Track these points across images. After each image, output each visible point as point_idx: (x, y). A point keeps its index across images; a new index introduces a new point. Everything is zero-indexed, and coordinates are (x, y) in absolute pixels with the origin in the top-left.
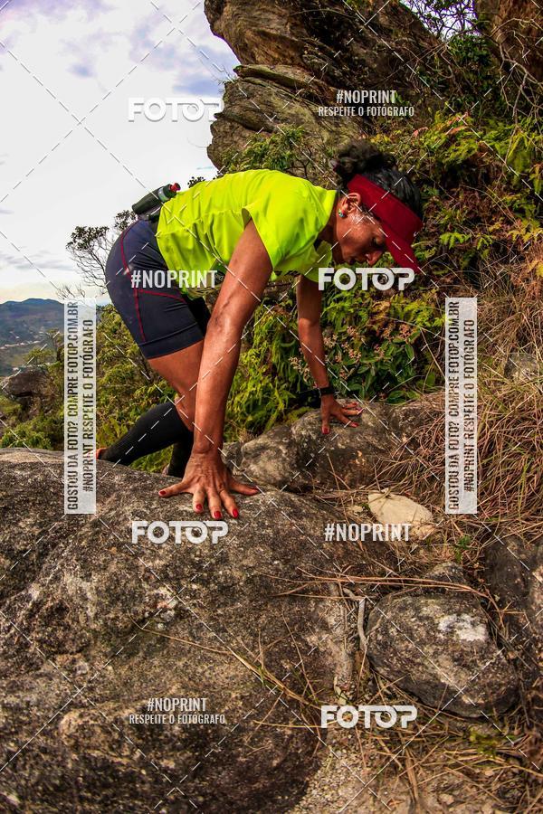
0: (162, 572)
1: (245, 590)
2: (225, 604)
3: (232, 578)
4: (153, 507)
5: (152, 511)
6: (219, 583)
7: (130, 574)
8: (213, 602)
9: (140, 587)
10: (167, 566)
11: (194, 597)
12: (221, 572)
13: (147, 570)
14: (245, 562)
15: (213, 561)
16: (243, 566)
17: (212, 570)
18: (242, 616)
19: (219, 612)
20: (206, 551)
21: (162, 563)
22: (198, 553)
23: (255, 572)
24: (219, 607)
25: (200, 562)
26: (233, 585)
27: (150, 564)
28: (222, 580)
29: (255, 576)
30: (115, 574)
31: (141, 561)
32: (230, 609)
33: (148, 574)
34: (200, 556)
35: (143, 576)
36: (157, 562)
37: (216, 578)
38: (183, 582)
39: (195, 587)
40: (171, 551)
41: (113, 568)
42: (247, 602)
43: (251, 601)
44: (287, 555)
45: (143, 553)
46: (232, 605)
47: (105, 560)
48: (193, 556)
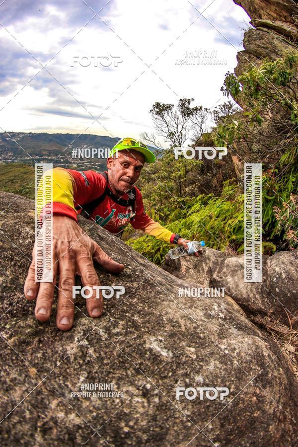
0: (69, 433)
4: (116, 330)
5: (111, 335)
7: (31, 413)
9: (32, 436)
10: (79, 427)
13: (54, 420)
15: (145, 437)
20: (144, 423)
21: (78, 421)
22: (131, 423)
25: (128, 435)
27: (61, 415)
30: (14, 404)
31: (54, 404)
33: (51, 423)
34: (132, 427)
35: (45, 424)
36: (72, 416)
40: (98, 409)
41: (16, 394)
45: (63, 395)
47: (15, 379)
48: (123, 424)
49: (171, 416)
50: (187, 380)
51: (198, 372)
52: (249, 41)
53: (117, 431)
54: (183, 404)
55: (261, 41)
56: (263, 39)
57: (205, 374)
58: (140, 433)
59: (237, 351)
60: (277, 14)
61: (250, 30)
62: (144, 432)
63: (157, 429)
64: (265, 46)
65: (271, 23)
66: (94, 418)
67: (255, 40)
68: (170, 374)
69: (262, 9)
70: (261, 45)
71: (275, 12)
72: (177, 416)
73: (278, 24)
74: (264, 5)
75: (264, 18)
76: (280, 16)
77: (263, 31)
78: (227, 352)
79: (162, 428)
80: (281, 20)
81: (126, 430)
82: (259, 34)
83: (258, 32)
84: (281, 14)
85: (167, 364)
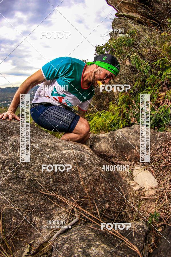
1: (26, 183)
2: (14, 183)
3: (24, 175)
6: (18, 174)
8: (10, 180)
10: (6, 159)
11: (6, 174)
12: (22, 171)
14: (35, 173)
15: (23, 166)
16: (33, 174)
17: (20, 169)
18: (15, 191)
19: (10, 184)
23: (36, 179)
24: (11, 183)
26: (23, 178)
28: (20, 174)
29: (35, 180)
32: (15, 186)
37: (19, 172)
38: (6, 167)
39: (8, 171)
40: (12, 156)
42: (23, 187)
43: (25, 188)
44: (59, 179)
46: (17, 185)
48: (18, 161)
49: (33, 162)
50: (43, 155)
51: (48, 154)
52: (114, 25)
53: (16, 162)
54: (39, 161)
55: (121, 24)
56: (122, 23)
57: (50, 155)
58: (22, 164)
59: (69, 153)
60: (129, 9)
61: (115, 19)
62: (23, 165)
63: (28, 165)
64: (123, 27)
65: (126, 14)
66: (11, 158)
67: (118, 24)
68: (37, 152)
69: (122, 7)
70: (121, 26)
71: (128, 8)
72: (36, 163)
73: (130, 14)
74: (122, 5)
75: (123, 11)
76: (131, 10)
77: (122, 19)
78: (64, 153)
79: (29, 165)
80: (132, 12)
81: (19, 162)
82: (119, 21)
83: (119, 20)
84: (132, 9)
85: (36, 149)
